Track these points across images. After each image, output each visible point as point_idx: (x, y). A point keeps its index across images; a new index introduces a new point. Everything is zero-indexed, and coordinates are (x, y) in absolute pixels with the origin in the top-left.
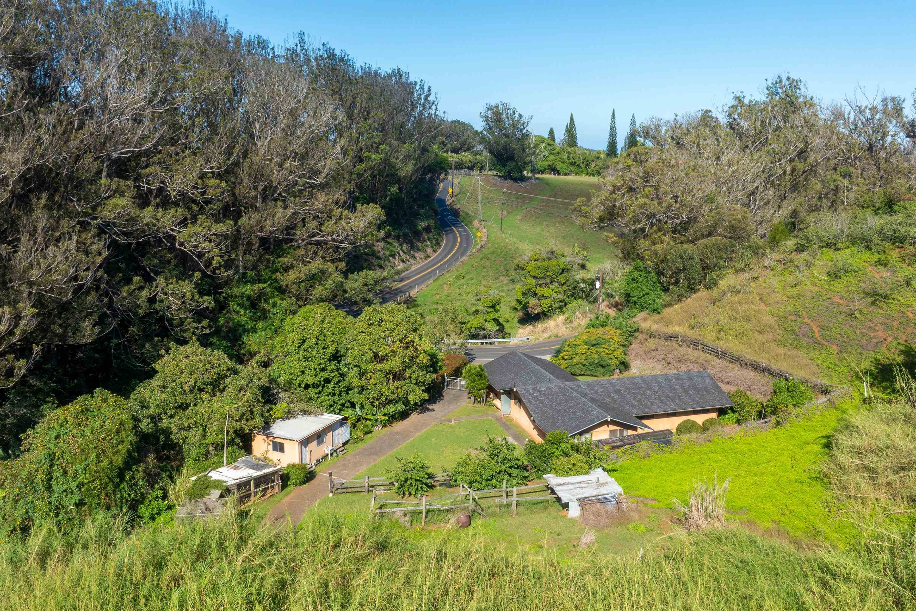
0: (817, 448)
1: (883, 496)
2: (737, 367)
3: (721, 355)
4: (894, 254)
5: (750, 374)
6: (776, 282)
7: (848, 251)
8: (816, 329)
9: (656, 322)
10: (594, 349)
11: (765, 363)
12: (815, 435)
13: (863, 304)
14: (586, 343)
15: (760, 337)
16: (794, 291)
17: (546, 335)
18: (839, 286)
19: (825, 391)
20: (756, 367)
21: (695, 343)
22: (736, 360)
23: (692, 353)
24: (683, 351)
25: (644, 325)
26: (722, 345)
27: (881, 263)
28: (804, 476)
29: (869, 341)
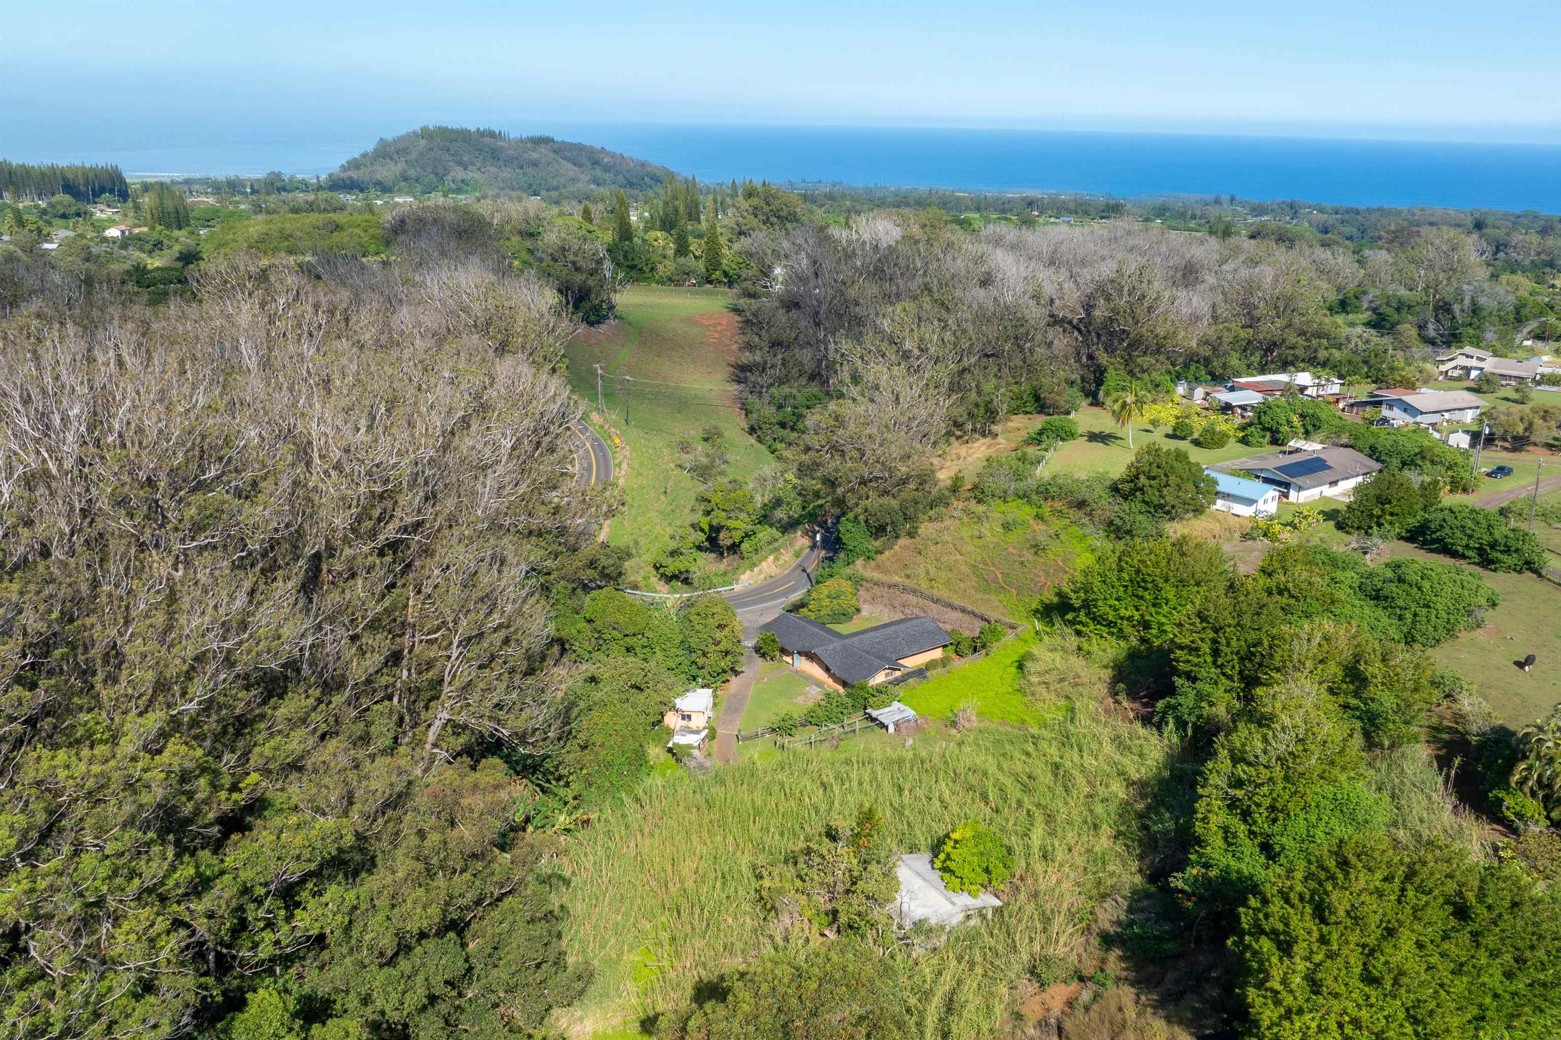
0: (1013, 670)
1: (1053, 697)
2: (949, 610)
3: (936, 601)
4: (1046, 509)
5: (958, 615)
6: (966, 533)
7: (1015, 503)
8: (1000, 576)
9: (873, 569)
10: (835, 602)
11: (970, 608)
12: (1010, 661)
13: (1028, 556)
14: (829, 597)
15: (962, 585)
16: (980, 542)
17: (762, 577)
18: (1012, 537)
19: (1012, 627)
20: (963, 610)
21: (914, 592)
22: (949, 605)
23: (912, 599)
24: (905, 597)
25: (868, 574)
26: (935, 593)
27: (1039, 517)
28: (1010, 690)
29: (1036, 585)
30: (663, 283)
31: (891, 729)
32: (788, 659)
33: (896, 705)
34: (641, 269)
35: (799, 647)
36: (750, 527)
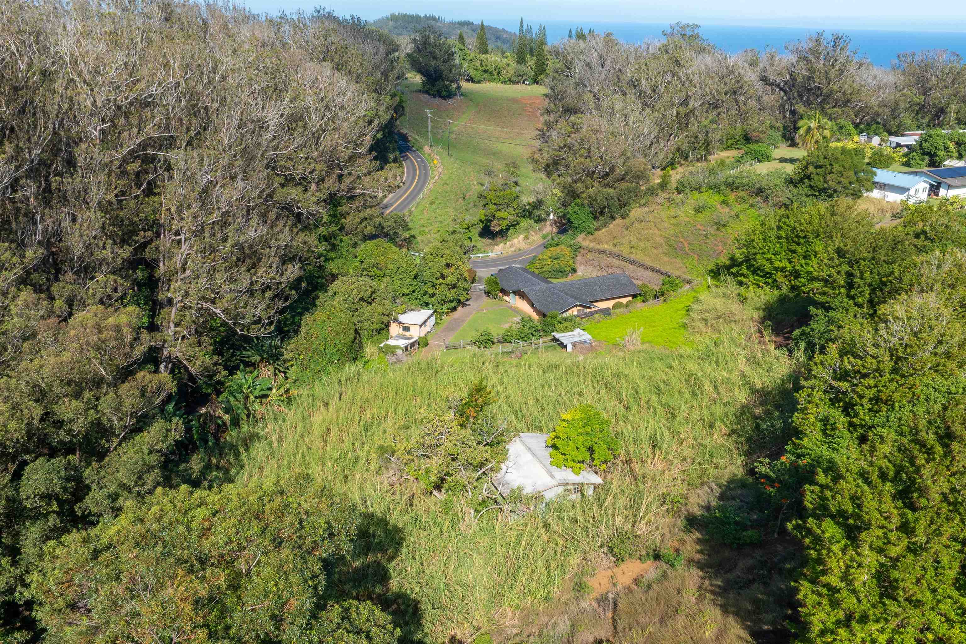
0: (684, 312)
1: (709, 330)
2: (642, 270)
3: (633, 263)
4: (732, 197)
5: (650, 273)
6: (664, 214)
7: (707, 193)
8: (686, 246)
9: (591, 241)
10: (555, 261)
11: (657, 267)
12: (683, 306)
13: (712, 230)
14: (550, 258)
15: (655, 251)
16: (674, 221)
17: (513, 249)
18: (700, 217)
19: (689, 282)
20: (653, 270)
21: (617, 256)
22: (642, 266)
23: (616, 262)
24: (610, 260)
25: (585, 244)
26: (633, 257)
27: (724, 203)
28: (677, 326)
29: (714, 252)
30: (505, 82)
31: (570, 348)
32: (506, 298)
33: (578, 331)
34: (491, 73)
35: (515, 288)
36: (514, 218)
